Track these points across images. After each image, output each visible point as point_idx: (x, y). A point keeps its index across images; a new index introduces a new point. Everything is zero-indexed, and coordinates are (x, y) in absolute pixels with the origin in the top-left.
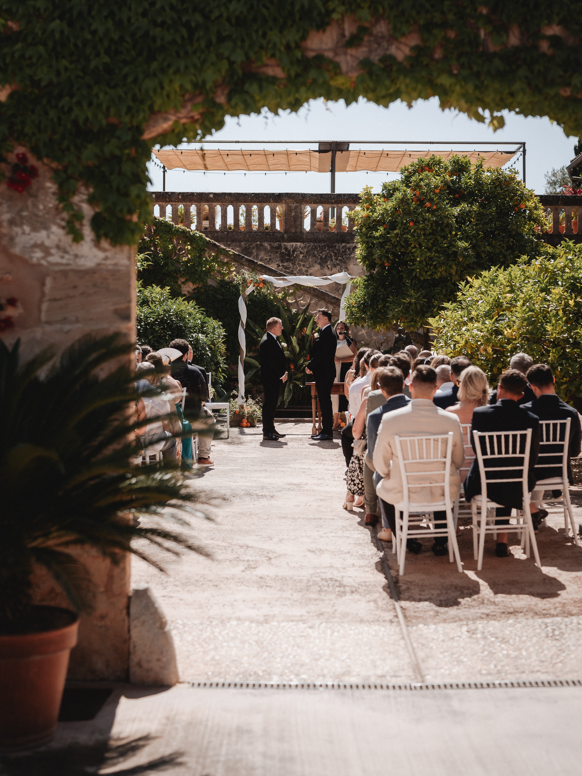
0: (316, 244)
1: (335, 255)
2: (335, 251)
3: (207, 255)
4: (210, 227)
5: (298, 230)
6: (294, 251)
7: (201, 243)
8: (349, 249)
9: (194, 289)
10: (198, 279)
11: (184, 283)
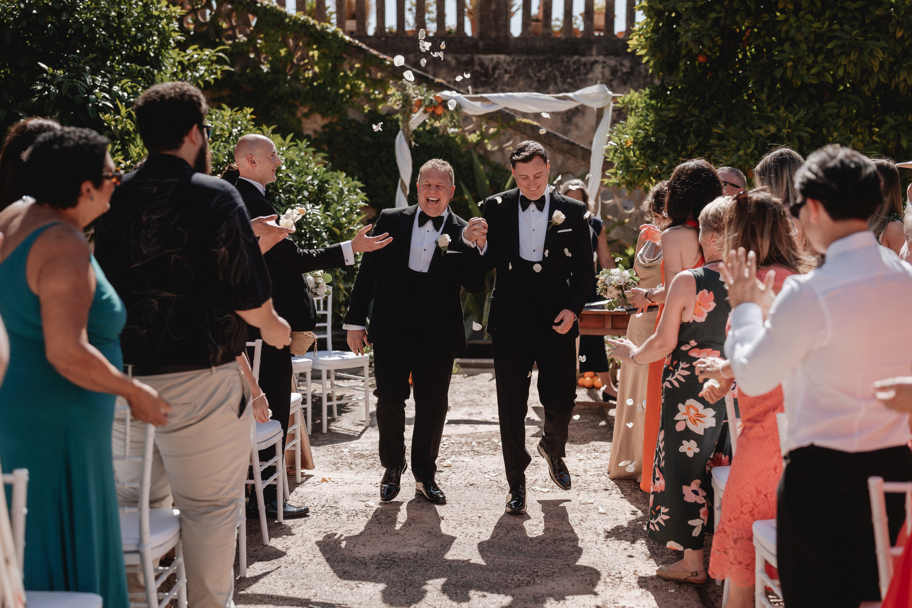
0: (530, 57)
1: (562, 74)
2: (563, 69)
3: (346, 66)
4: (358, 30)
5: (502, 34)
6: (495, 68)
7: (335, 45)
8: (585, 65)
9: (324, 127)
10: (330, 108)
11: (306, 116)
